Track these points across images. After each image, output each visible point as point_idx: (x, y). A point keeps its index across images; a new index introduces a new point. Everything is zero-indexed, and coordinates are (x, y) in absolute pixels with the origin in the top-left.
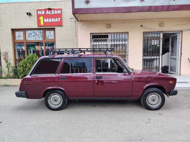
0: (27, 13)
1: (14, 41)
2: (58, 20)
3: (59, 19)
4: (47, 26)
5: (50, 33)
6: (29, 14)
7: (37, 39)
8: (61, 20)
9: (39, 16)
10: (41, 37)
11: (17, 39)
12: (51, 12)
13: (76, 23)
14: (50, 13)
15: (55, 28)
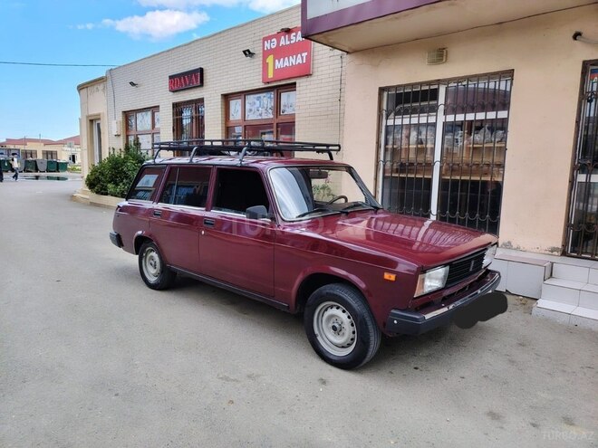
0: (244, 52)
1: (226, 124)
2: (302, 58)
3: (305, 54)
4: (280, 80)
5: (289, 96)
6: (248, 53)
7: (264, 117)
8: (309, 58)
9: (266, 54)
10: (270, 111)
11: (231, 118)
12: (290, 40)
13: (344, 60)
14: (288, 43)
15: (295, 84)
